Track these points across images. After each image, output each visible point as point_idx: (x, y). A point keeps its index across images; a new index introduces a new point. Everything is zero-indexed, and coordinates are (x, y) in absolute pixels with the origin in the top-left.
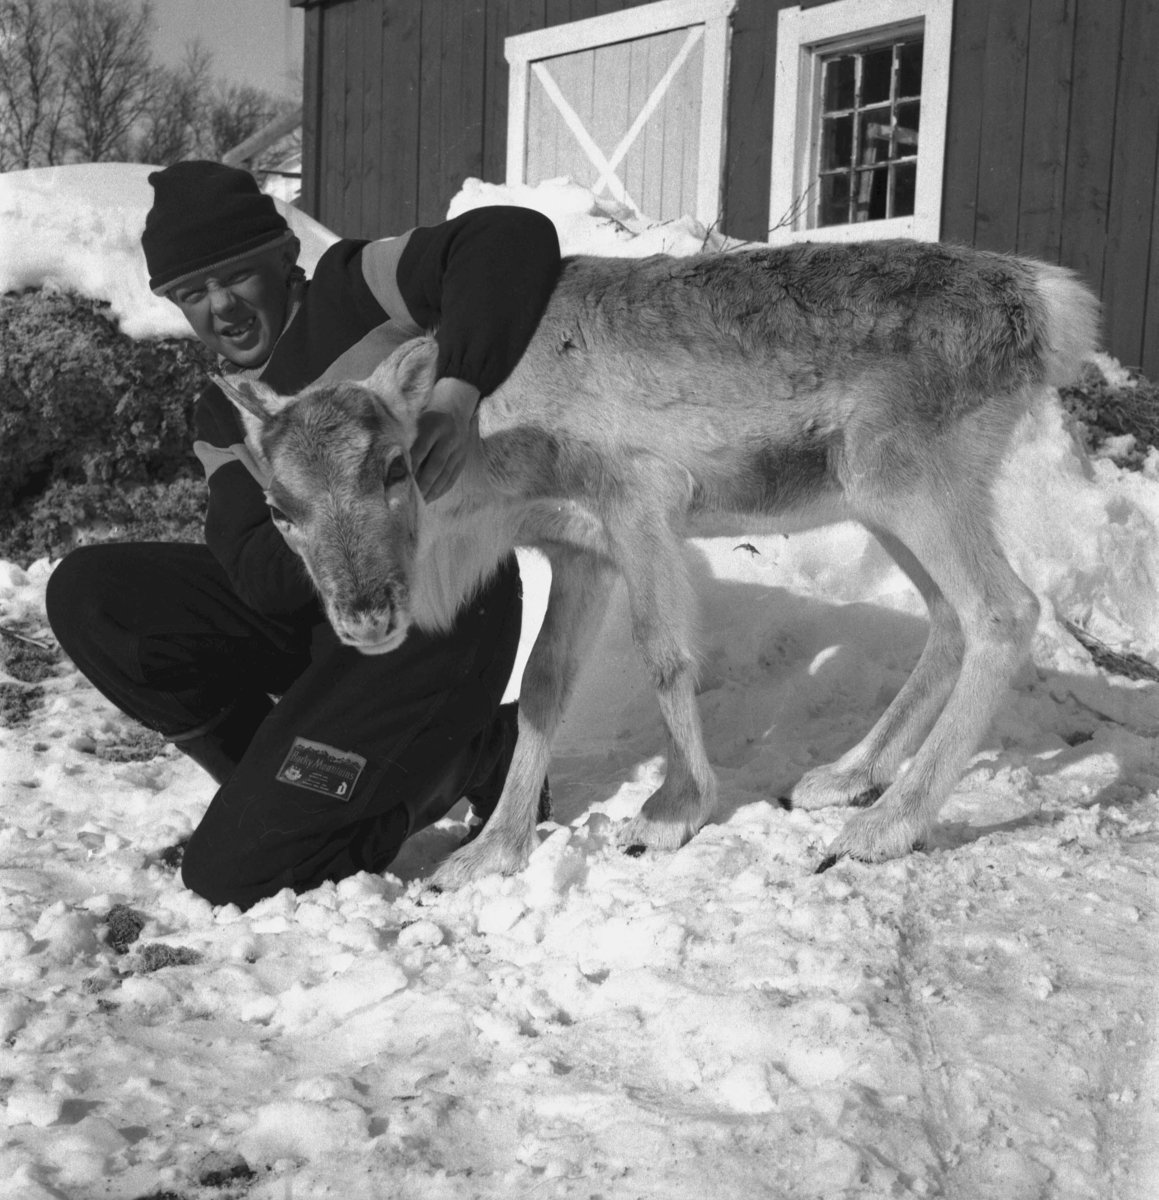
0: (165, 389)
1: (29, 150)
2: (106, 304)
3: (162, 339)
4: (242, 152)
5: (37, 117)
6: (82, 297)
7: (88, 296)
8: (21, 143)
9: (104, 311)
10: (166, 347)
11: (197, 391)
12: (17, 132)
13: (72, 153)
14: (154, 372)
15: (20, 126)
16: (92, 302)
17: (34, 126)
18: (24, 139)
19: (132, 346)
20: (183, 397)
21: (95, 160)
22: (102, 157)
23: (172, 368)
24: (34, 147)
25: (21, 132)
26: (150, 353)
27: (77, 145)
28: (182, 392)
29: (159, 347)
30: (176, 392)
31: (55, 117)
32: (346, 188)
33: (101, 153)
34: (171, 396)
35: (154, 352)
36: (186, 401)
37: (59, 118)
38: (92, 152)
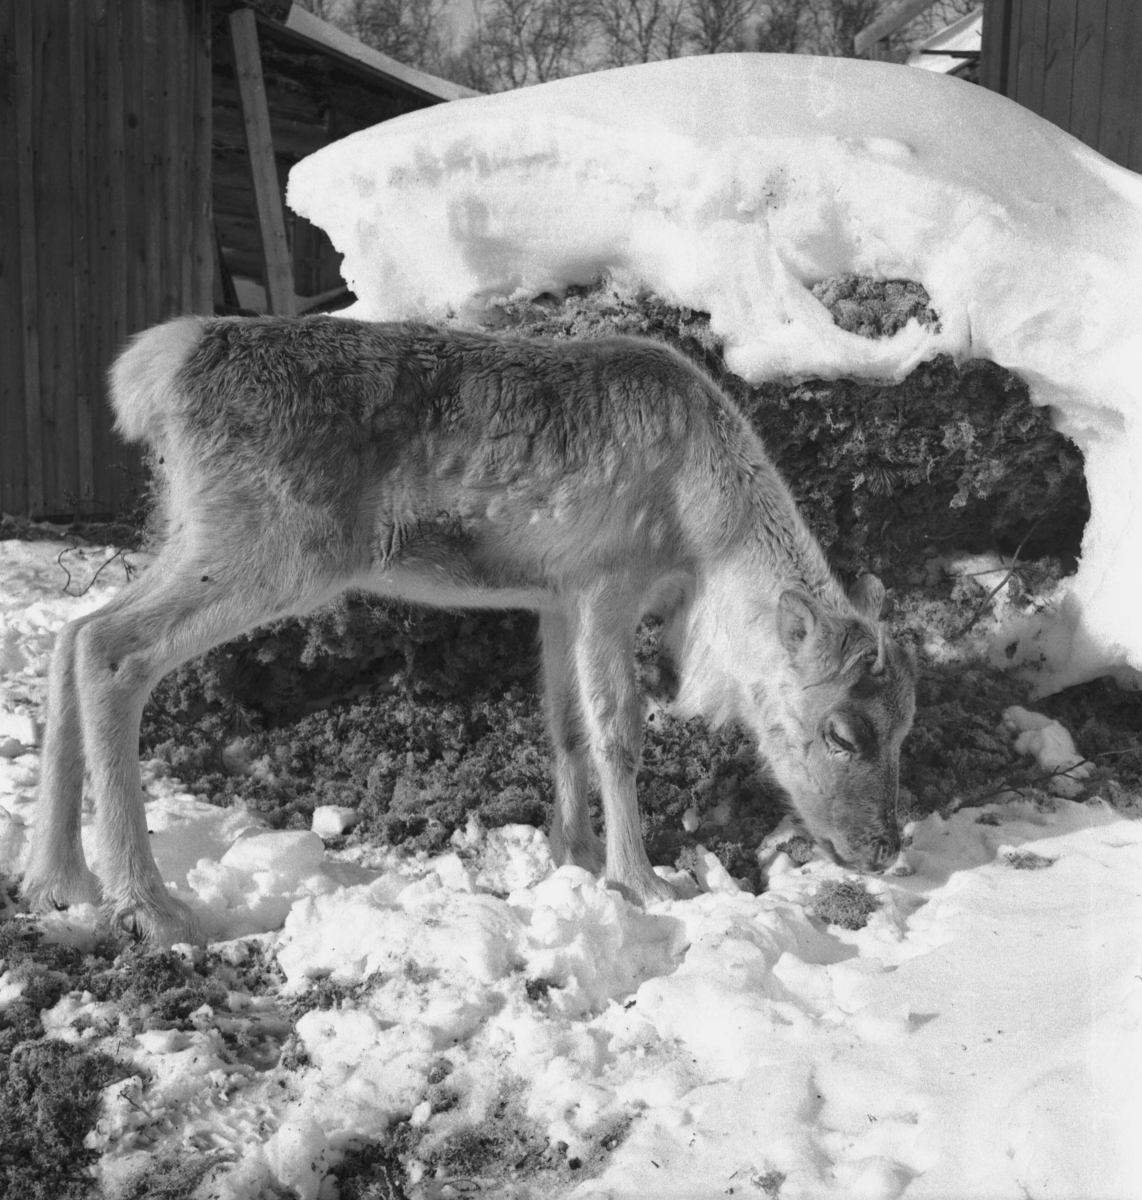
0: (802, 465)
1: (647, 45)
2: (703, 317)
3: (800, 380)
4: (878, 30)
5: (656, 11)
6: (661, 302)
7: (671, 302)
8: (641, 39)
9: (697, 331)
10: (808, 396)
11: (859, 470)
12: (636, 28)
13: (689, 45)
14: (784, 438)
15: (640, 20)
16: (678, 311)
17: (653, 21)
18: (643, 34)
19: (746, 396)
20: (833, 479)
21: (712, 51)
22: (718, 49)
23: (815, 432)
24: (653, 41)
25: (641, 27)
26: (776, 407)
27: (695, 37)
28: (831, 471)
29: (795, 396)
30: (822, 471)
31: (676, 10)
32: (1047, 68)
33: (719, 43)
34: (812, 477)
35: (784, 404)
36: (838, 485)
37: (679, 12)
38: (710, 44)
